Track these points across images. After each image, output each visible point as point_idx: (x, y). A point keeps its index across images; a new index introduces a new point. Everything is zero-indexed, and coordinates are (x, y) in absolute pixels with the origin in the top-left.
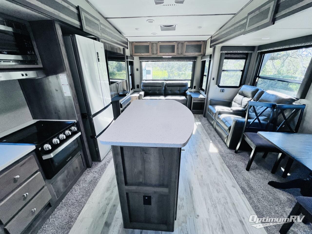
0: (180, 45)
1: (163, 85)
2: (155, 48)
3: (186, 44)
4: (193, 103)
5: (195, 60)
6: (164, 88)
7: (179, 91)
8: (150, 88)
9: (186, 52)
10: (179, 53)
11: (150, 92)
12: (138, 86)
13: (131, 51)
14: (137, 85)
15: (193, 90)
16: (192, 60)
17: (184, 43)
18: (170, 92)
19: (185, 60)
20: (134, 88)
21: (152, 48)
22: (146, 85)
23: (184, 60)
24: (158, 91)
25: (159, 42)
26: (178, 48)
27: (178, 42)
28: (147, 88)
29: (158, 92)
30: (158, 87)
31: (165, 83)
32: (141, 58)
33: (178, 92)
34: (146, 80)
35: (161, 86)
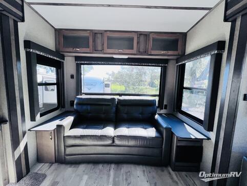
0: (142, 38)
1: (113, 104)
2: (99, 41)
3: (151, 36)
4: (177, 147)
5: (166, 65)
6: (114, 109)
7: (142, 114)
8: (89, 107)
9: (152, 49)
10: (141, 50)
11: (90, 114)
12: (72, 103)
13: (58, 43)
14: (71, 101)
15: (163, 111)
16: (160, 65)
17: (149, 35)
18: (125, 116)
19: (150, 64)
20: (63, 107)
21: (94, 41)
22: (82, 103)
23: (147, 64)
24: (104, 113)
25: (106, 31)
26: (138, 43)
27: (139, 33)
28: (85, 107)
29: (103, 116)
30: (104, 108)
31: (118, 99)
32: (77, 58)
33: (140, 115)
34: (86, 94)
35: (110, 105)
